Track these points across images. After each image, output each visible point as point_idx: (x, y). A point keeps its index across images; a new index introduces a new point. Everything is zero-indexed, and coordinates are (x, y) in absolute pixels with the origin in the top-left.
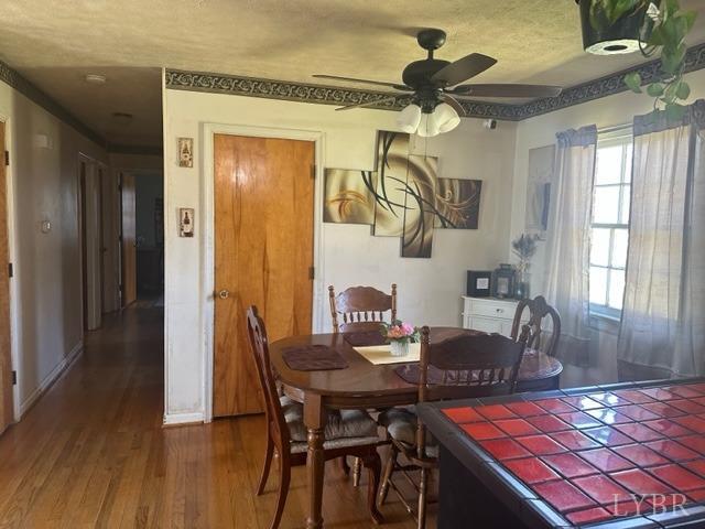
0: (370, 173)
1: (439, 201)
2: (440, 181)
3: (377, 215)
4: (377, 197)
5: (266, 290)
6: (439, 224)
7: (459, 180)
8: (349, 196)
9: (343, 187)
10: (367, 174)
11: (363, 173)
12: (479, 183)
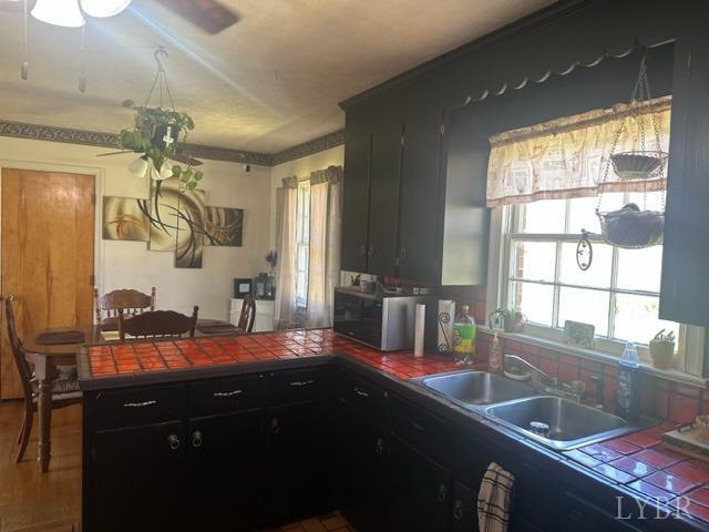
0: (145, 201)
1: (208, 225)
2: (208, 209)
3: (152, 234)
4: (152, 220)
5: (49, 294)
6: (209, 241)
7: (225, 209)
8: (126, 219)
9: (120, 212)
10: (142, 202)
11: (138, 201)
12: (241, 211)
